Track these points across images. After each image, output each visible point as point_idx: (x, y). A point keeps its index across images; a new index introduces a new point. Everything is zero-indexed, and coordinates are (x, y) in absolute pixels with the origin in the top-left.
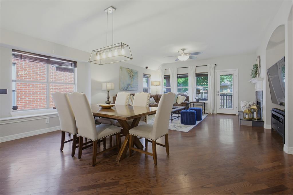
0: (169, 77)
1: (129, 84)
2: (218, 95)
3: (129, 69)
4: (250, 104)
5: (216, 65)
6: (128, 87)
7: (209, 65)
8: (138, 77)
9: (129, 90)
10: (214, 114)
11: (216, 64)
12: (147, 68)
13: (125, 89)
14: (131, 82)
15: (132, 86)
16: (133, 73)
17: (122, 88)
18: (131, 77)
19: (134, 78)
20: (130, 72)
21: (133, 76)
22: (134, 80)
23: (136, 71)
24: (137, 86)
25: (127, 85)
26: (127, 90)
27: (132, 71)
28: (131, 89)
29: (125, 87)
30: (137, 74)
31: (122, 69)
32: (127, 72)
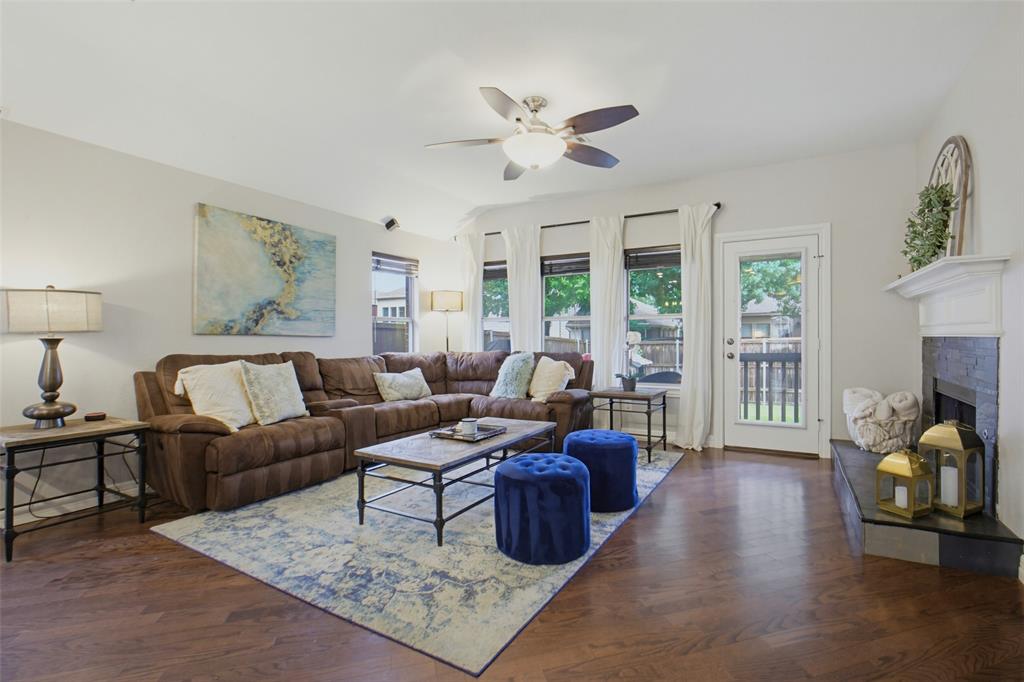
0: (502, 274)
1: (271, 303)
2: (731, 357)
3: (269, 221)
4: (896, 405)
5: (718, 205)
6: (262, 315)
7: (684, 211)
8: (333, 264)
9: (268, 330)
10: (713, 448)
11: (722, 203)
12: (390, 224)
13: (235, 330)
14: (283, 290)
15: (294, 311)
16: (294, 246)
17: (213, 324)
18: (281, 264)
19: (303, 273)
20: (272, 236)
21: (299, 259)
22: (303, 281)
23: (318, 238)
24: (330, 314)
25: (252, 308)
26: (255, 334)
27: (288, 233)
28: (283, 329)
29: (238, 316)
30: (329, 251)
31: (208, 214)
32: (255, 236)
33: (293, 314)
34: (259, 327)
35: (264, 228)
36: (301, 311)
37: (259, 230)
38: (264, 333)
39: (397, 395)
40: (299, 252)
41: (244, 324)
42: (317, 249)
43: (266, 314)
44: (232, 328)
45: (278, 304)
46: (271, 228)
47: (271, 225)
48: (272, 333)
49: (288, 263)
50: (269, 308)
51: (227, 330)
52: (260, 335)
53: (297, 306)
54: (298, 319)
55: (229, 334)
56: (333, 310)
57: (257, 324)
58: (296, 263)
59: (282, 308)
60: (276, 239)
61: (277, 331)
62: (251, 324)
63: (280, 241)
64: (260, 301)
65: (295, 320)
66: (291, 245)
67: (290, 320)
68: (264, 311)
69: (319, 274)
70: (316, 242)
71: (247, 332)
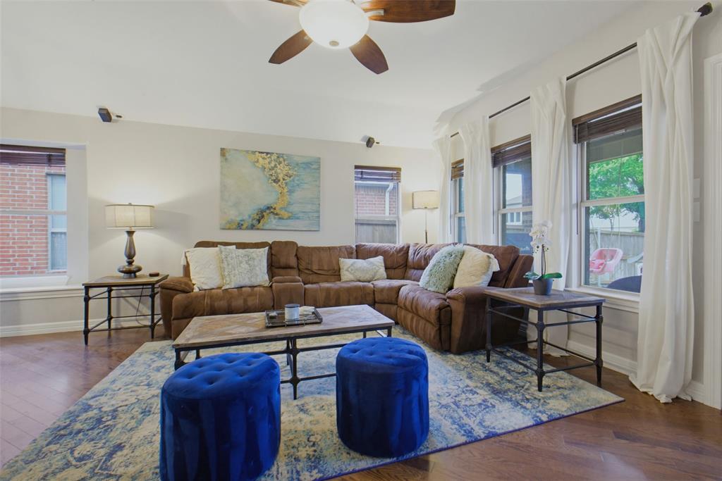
1: (268, 208)
3: (267, 153)
6: (263, 217)
8: (318, 178)
9: (267, 226)
10: (708, 406)
11: (711, 5)
12: (370, 142)
13: (244, 226)
14: (278, 199)
15: (286, 213)
16: (287, 168)
17: (230, 222)
18: (276, 181)
19: (293, 186)
20: (269, 163)
21: (290, 177)
22: (293, 192)
23: (305, 160)
24: (316, 215)
25: (256, 212)
26: (258, 229)
27: (281, 159)
28: (278, 225)
29: (246, 217)
30: (314, 169)
31: (227, 155)
32: (257, 164)
33: (286, 215)
34: (261, 224)
35: (264, 158)
36: (291, 213)
37: (260, 159)
38: (265, 228)
39: (351, 277)
40: (290, 172)
41: (251, 222)
42: (304, 168)
43: (265, 216)
44: (242, 225)
45: (275, 209)
46: (270, 157)
47: (269, 156)
48: (270, 228)
49: (282, 180)
50: (268, 211)
51: (239, 227)
52: (261, 229)
53: (288, 209)
54: (289, 218)
55: (240, 229)
56: (319, 212)
57: (259, 222)
58: (288, 179)
59: (277, 211)
60: (273, 165)
61: (274, 227)
62: (255, 222)
63: (275, 166)
64: (262, 207)
65: (287, 219)
66: (284, 168)
67: (283, 219)
68: (264, 213)
69: (306, 186)
70: (304, 163)
71: (252, 227)
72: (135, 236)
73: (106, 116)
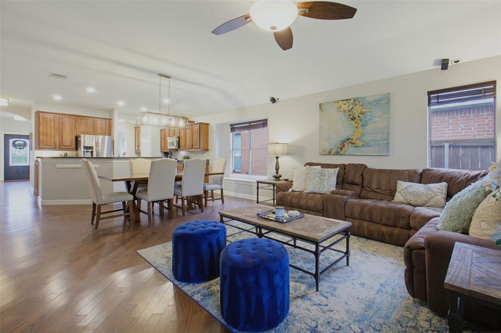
1: (348, 139)
6: (344, 146)
8: (387, 111)
9: (347, 153)
12: (444, 64)
13: (333, 153)
14: (354, 132)
15: (360, 142)
16: (361, 108)
17: (325, 150)
18: (354, 119)
19: (366, 121)
20: (348, 107)
21: (363, 114)
22: (366, 126)
23: (376, 98)
24: (386, 142)
25: (340, 143)
26: (341, 155)
27: (357, 102)
28: (354, 152)
29: (333, 146)
30: (384, 104)
31: (323, 107)
32: (340, 109)
33: (359, 143)
35: (345, 104)
36: (365, 142)
37: (343, 106)
38: (345, 154)
40: (364, 110)
41: (336, 150)
42: (375, 105)
43: (346, 146)
44: (331, 152)
45: (352, 140)
46: (348, 103)
47: (348, 101)
48: (349, 154)
49: (357, 118)
50: (347, 142)
51: (330, 154)
52: (343, 155)
53: (362, 139)
54: (363, 146)
55: (330, 155)
56: (388, 139)
57: (342, 150)
58: (362, 116)
59: (354, 141)
60: (351, 108)
61: (351, 153)
62: (339, 150)
63: (353, 108)
64: (343, 139)
65: (361, 147)
66: (359, 108)
67: (358, 147)
68: (345, 143)
69: (376, 119)
70: (374, 101)
71: (337, 154)
72: (279, 159)
73: (273, 100)
